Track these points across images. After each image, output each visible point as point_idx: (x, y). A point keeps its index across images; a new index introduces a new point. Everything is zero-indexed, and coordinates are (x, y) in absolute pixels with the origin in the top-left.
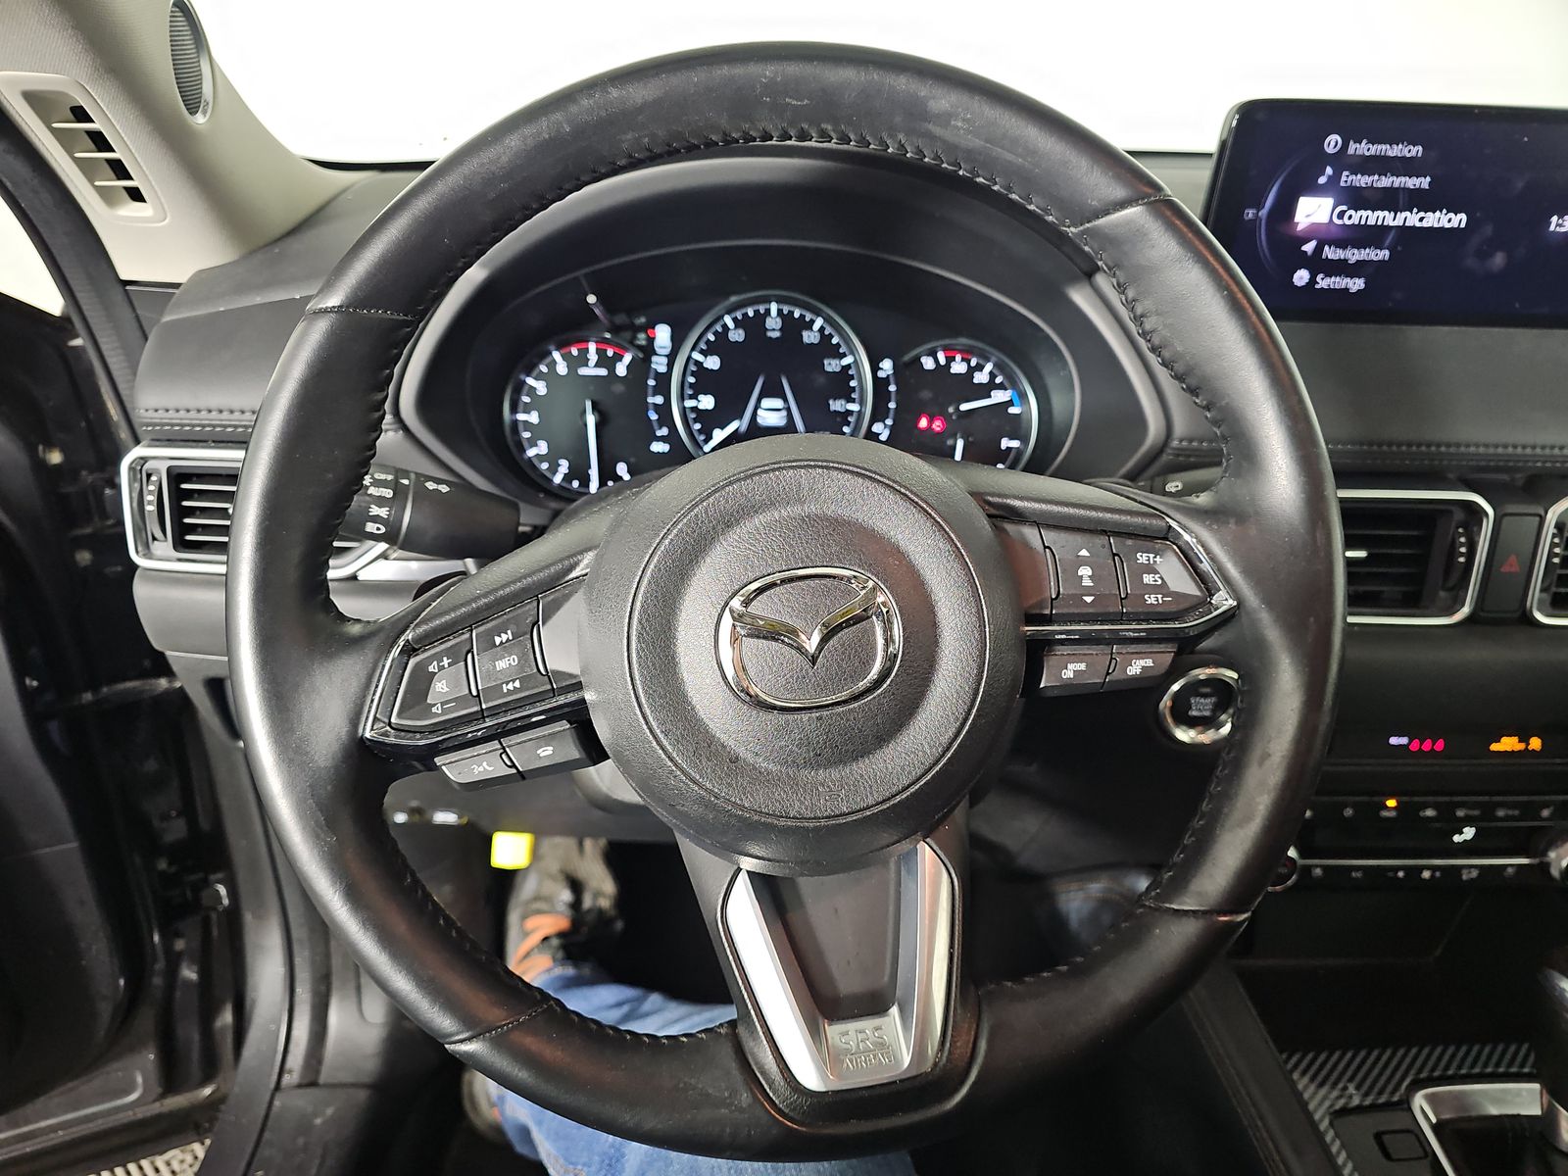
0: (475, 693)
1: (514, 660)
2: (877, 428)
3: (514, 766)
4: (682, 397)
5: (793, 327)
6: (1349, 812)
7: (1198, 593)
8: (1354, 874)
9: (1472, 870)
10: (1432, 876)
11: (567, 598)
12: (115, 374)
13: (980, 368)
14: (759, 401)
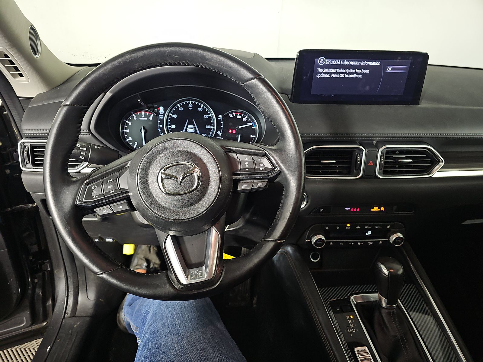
0: (103, 194)
1: (112, 186)
2: (218, 132)
3: (113, 211)
4: (167, 125)
5: (196, 107)
6: (338, 228)
7: (272, 168)
8: (341, 244)
9: (371, 242)
10: (361, 244)
11: (125, 171)
12: (16, 121)
13: (244, 117)
14: (187, 126)
